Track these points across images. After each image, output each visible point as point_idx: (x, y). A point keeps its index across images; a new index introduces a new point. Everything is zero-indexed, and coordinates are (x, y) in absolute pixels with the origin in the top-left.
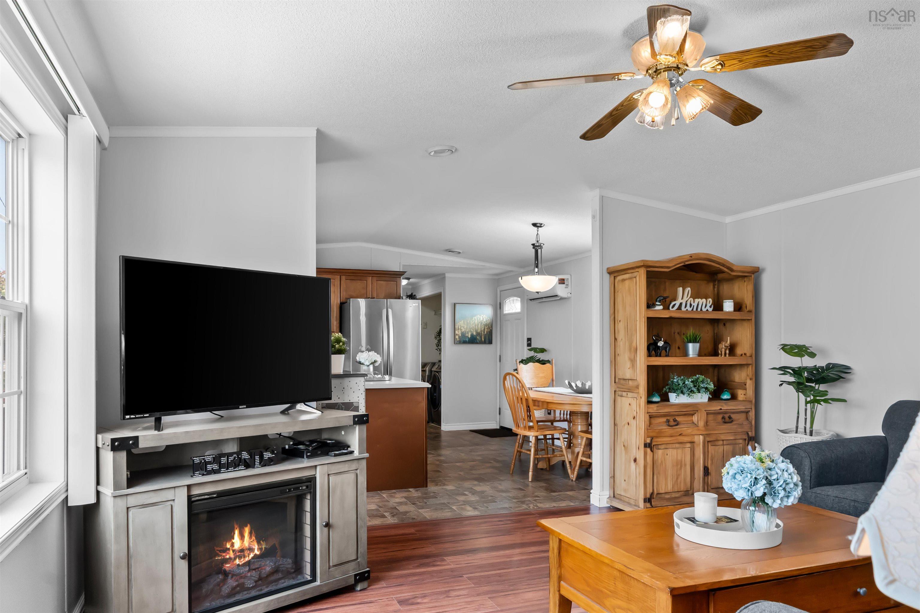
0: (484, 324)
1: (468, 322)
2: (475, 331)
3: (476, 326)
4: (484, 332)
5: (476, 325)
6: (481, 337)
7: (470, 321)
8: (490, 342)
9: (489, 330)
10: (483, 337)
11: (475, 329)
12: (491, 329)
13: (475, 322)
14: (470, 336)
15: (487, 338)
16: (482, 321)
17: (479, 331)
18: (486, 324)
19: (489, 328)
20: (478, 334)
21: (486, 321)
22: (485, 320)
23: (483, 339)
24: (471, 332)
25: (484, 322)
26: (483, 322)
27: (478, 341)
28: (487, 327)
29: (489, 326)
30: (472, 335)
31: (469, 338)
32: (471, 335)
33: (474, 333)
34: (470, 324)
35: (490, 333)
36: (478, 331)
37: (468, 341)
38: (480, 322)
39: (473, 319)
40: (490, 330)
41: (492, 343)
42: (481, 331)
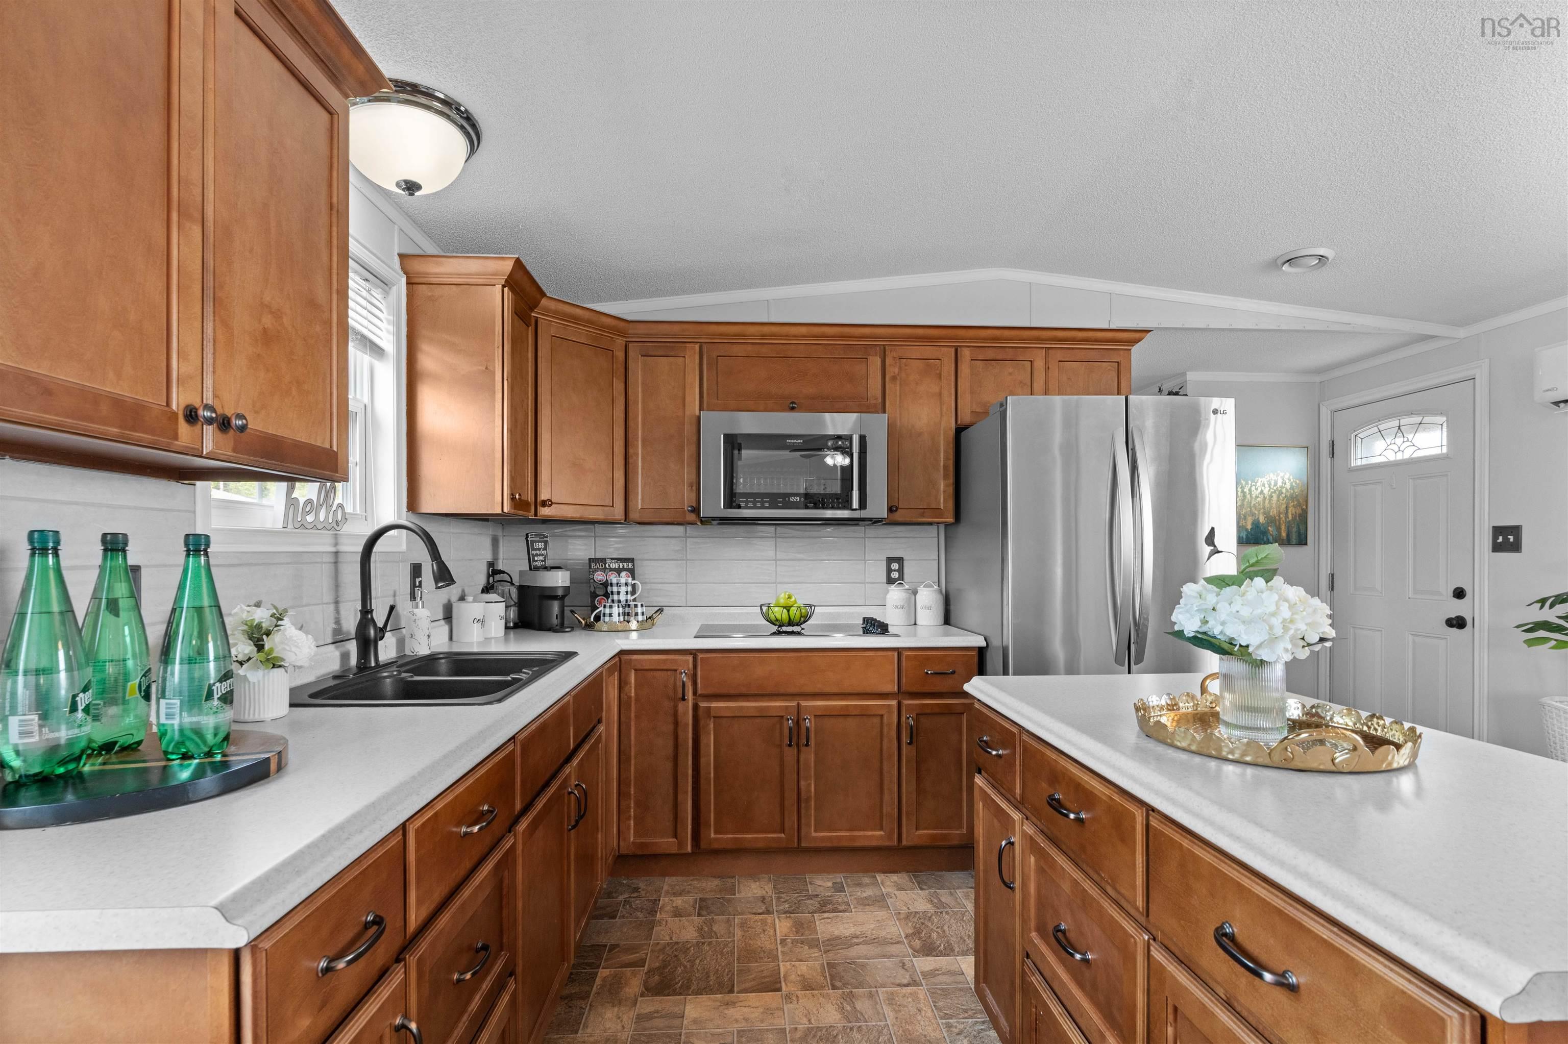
0: (1286, 496)
1: (1246, 490)
2: (1264, 513)
3: (1267, 501)
4: (1287, 516)
5: (1265, 498)
6: (1279, 529)
7: (1250, 490)
8: (1302, 541)
9: (1299, 511)
10: (1283, 527)
11: (1264, 508)
12: (1304, 507)
13: (1262, 491)
14: (1249, 527)
15: (1294, 530)
16: (1282, 487)
17: (1274, 512)
18: (1292, 495)
19: (1299, 505)
20: (1271, 520)
21: (1292, 488)
22: (1288, 486)
23: (1284, 534)
24: (1253, 515)
25: (1286, 489)
26: (1284, 490)
27: (1271, 538)
28: (1293, 502)
29: (1298, 501)
30: (1256, 524)
31: (1247, 530)
32: (1253, 524)
33: (1262, 519)
34: (1251, 496)
35: (1303, 518)
36: (1271, 514)
37: (1244, 537)
38: (1275, 492)
39: (1258, 484)
40: (1303, 509)
41: (1306, 544)
42: (1279, 513)
